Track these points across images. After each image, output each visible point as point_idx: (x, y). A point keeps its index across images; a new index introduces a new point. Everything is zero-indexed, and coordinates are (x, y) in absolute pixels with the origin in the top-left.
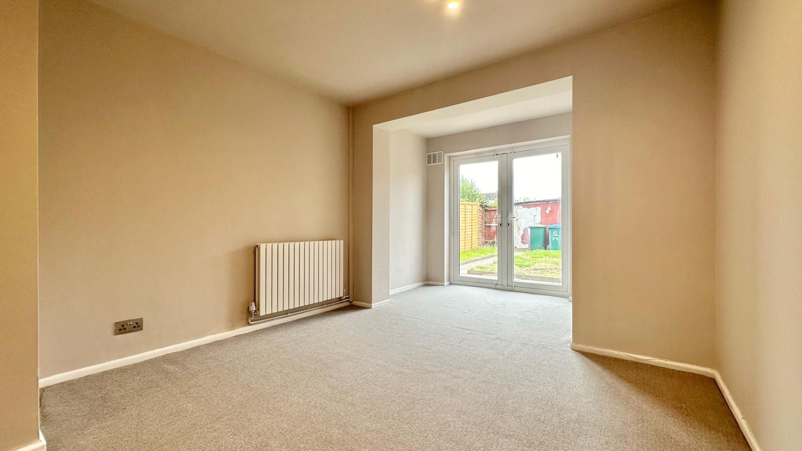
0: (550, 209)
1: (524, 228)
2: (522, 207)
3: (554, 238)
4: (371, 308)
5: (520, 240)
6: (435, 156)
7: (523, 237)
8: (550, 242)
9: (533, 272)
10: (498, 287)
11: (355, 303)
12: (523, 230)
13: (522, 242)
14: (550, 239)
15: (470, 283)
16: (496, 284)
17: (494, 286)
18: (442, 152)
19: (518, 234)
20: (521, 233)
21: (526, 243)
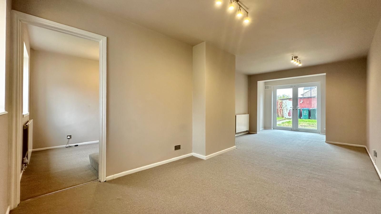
0: (302, 101)
1: (290, 109)
2: (288, 100)
3: (305, 114)
4: (257, 133)
5: (287, 114)
6: (268, 87)
7: (289, 114)
8: (303, 115)
9: (300, 126)
10: (292, 130)
11: (250, 132)
12: (289, 110)
13: (288, 115)
14: (302, 114)
15: (282, 129)
16: (292, 129)
17: (291, 130)
18: (271, 85)
19: (287, 112)
20: (288, 111)
21: (290, 116)
